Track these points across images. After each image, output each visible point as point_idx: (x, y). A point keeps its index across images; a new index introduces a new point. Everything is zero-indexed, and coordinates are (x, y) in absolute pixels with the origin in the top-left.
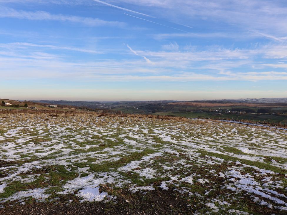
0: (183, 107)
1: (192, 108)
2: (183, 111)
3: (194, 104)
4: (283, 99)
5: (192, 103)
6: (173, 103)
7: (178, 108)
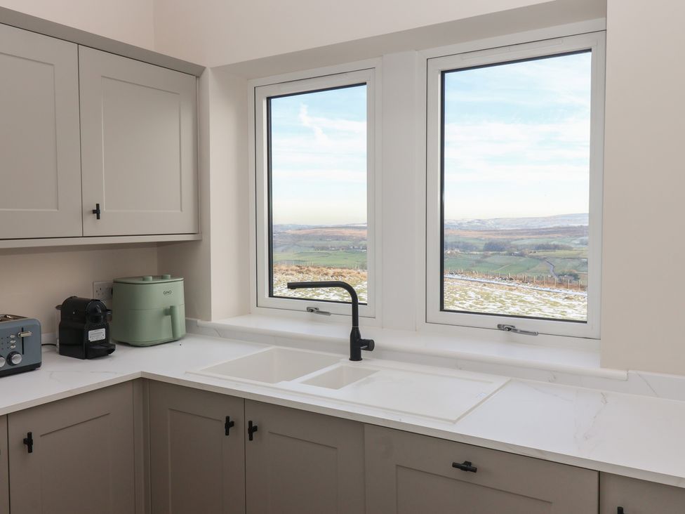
0: (321, 240)
1: (344, 243)
2: (323, 248)
3: (347, 232)
4: (535, 219)
5: (343, 230)
6: (298, 232)
7: (312, 242)
